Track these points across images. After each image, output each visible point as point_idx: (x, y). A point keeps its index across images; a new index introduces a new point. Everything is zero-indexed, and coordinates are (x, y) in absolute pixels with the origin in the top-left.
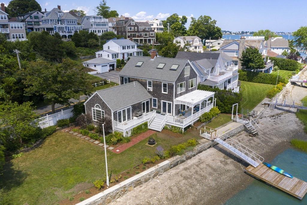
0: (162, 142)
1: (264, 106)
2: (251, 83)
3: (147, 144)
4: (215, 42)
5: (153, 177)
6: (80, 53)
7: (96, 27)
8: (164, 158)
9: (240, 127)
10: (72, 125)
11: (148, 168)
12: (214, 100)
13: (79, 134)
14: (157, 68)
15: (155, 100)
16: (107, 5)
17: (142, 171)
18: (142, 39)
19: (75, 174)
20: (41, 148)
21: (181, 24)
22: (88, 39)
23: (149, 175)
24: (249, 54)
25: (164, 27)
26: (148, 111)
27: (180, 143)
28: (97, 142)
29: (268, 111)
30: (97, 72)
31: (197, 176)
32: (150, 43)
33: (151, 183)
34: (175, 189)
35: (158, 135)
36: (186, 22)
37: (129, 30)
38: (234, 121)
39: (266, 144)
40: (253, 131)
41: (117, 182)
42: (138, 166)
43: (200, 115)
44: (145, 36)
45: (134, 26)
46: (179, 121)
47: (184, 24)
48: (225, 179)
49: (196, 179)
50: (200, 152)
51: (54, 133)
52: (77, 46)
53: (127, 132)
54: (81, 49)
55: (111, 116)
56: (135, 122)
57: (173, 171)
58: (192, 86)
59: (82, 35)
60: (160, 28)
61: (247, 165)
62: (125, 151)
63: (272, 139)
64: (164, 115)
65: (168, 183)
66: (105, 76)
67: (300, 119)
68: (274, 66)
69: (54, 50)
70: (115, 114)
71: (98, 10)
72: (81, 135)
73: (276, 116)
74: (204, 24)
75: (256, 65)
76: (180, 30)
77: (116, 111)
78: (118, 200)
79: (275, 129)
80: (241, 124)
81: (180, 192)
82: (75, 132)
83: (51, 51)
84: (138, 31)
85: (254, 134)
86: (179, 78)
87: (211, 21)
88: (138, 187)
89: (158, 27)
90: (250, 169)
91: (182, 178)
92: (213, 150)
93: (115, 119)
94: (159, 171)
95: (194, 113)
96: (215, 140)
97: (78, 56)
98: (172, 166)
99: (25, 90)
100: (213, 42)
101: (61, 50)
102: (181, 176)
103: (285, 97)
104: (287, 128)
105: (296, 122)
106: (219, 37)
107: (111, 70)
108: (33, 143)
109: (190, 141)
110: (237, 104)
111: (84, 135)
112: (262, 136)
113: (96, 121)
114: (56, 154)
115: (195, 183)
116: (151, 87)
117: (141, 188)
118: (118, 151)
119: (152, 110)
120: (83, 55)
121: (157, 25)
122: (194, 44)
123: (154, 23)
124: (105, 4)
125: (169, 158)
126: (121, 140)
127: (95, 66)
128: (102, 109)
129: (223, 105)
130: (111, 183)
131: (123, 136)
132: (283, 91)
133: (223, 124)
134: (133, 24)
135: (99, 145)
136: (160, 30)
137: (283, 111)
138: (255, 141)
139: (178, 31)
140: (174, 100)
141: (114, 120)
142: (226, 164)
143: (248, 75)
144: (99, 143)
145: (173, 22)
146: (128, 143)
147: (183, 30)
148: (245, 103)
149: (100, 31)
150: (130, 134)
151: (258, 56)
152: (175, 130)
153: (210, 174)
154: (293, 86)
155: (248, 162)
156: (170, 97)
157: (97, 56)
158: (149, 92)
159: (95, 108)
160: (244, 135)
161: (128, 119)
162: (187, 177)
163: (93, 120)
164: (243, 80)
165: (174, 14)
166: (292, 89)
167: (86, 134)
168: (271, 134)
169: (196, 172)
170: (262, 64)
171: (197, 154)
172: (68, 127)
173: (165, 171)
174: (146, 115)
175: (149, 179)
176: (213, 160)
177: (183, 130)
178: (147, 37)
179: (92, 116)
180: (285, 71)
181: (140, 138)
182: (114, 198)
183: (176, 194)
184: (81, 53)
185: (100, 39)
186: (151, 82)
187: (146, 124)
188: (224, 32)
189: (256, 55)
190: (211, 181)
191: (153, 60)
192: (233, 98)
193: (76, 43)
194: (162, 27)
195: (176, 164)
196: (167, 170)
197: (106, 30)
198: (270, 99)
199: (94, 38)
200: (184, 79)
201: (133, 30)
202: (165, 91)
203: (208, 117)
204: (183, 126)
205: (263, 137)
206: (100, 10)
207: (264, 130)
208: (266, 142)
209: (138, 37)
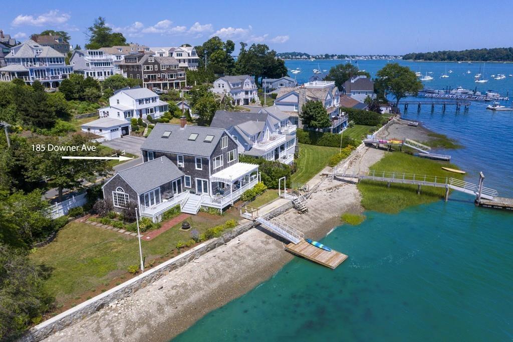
0: (198, 225)
1: (321, 177)
2: (314, 147)
3: (181, 229)
4: (276, 83)
5: (189, 261)
6: (73, 110)
7: (94, 67)
8: (200, 241)
9: (288, 203)
10: (87, 214)
11: (183, 252)
12: (259, 174)
13: (98, 223)
14: (189, 140)
15: (188, 179)
16: (106, 25)
17: (177, 255)
18: (167, 83)
19: (104, 264)
20: (57, 241)
21: (225, 53)
22: (85, 88)
23: (185, 259)
24: (310, 109)
25: (199, 56)
26: (180, 191)
27: (217, 225)
28: (122, 231)
29: (326, 183)
30: (104, 138)
31: (235, 258)
32: (178, 88)
33: (187, 266)
34: (212, 271)
35: (193, 218)
36: (234, 50)
37: (146, 70)
38: (281, 198)
39: (314, 221)
40: (302, 208)
41: (152, 266)
42: (173, 250)
43: (241, 193)
44: (170, 79)
45: (154, 64)
46: (216, 201)
47: (230, 53)
48: (264, 258)
49: (234, 260)
50: (240, 233)
51: (66, 225)
52: (68, 98)
53: (157, 217)
54: (76, 103)
55: (137, 199)
56: (165, 205)
57: (209, 254)
58: (232, 159)
59: (76, 83)
60: (193, 59)
61: (287, 242)
62: (157, 237)
63: (323, 215)
64: (200, 195)
65: (204, 266)
66: (116, 145)
67: (360, 190)
68: (349, 121)
69: (39, 110)
70: (142, 197)
71: (91, 32)
72: (101, 224)
73: (334, 189)
74: (257, 56)
75: (320, 124)
76: (224, 61)
77: (143, 194)
78: (154, 284)
79: (328, 204)
80: (289, 201)
81: (217, 272)
82: (93, 221)
83: (34, 111)
84: (159, 71)
85: (303, 211)
86: (214, 150)
87: (268, 51)
88: (174, 271)
89: (189, 58)
90: (290, 246)
91: (220, 260)
92: (255, 231)
93: (142, 202)
94: (195, 255)
95: (233, 191)
96: (256, 219)
97: (72, 114)
98: (209, 249)
99: (26, 174)
100: (273, 82)
101: (48, 109)
102: (219, 258)
103: (351, 163)
104: (342, 202)
105: (355, 195)
106: (283, 75)
107: (124, 135)
108: (46, 236)
109: (228, 222)
110: (285, 177)
111: (105, 224)
112: (313, 212)
113: (118, 206)
114: (77, 246)
115: (233, 263)
116: (182, 162)
117: (177, 272)
118: (148, 238)
119: (184, 191)
120: (78, 113)
121: (189, 56)
122: (244, 88)
123: (183, 52)
124: (102, 24)
125: (205, 241)
126: (151, 226)
127: (101, 130)
128: (125, 193)
129: (270, 179)
130: (146, 268)
131: (152, 222)
132: (350, 156)
133: (268, 202)
134: (151, 60)
135: (126, 233)
136: (193, 62)
137: (343, 183)
138: (303, 219)
139: (221, 63)
140: (210, 177)
141: (141, 204)
142: (268, 243)
143: (310, 137)
144: (125, 232)
145: (213, 50)
146: (158, 230)
147: (229, 62)
148: (300, 175)
149: (101, 72)
150: (160, 219)
151: (321, 111)
152: (213, 211)
153: (249, 254)
154: (367, 148)
155: (289, 239)
156: (205, 174)
157: (101, 114)
158: (180, 169)
159: (117, 192)
160: (292, 213)
161: (156, 202)
162: (225, 259)
163: (114, 206)
164: (305, 143)
165: (213, 38)
166: (364, 152)
167: (107, 223)
168: (323, 210)
169: (235, 254)
170: (326, 122)
171: (237, 236)
172: (83, 216)
173: (201, 255)
174: (178, 196)
175: (185, 263)
176: (254, 241)
177: (221, 211)
178: (174, 80)
179: (112, 201)
180: (363, 127)
181: (172, 222)
182: (150, 282)
183: (212, 275)
184: (76, 109)
185: (101, 87)
186: (182, 157)
187: (178, 208)
188: (298, 55)
189: (319, 110)
190: (249, 261)
191: (183, 129)
192: (281, 171)
193: (66, 95)
194: (197, 57)
195: (213, 247)
196: (203, 254)
197: (110, 71)
198: (331, 168)
199: (93, 86)
200: (222, 151)
201: (151, 69)
202: (199, 166)
203: (250, 195)
204: (222, 205)
205: (313, 214)
206: (95, 32)
207: (316, 206)
208: (315, 219)
209: (161, 80)
